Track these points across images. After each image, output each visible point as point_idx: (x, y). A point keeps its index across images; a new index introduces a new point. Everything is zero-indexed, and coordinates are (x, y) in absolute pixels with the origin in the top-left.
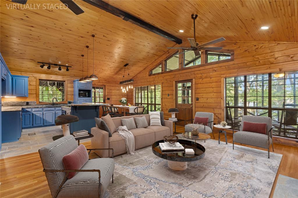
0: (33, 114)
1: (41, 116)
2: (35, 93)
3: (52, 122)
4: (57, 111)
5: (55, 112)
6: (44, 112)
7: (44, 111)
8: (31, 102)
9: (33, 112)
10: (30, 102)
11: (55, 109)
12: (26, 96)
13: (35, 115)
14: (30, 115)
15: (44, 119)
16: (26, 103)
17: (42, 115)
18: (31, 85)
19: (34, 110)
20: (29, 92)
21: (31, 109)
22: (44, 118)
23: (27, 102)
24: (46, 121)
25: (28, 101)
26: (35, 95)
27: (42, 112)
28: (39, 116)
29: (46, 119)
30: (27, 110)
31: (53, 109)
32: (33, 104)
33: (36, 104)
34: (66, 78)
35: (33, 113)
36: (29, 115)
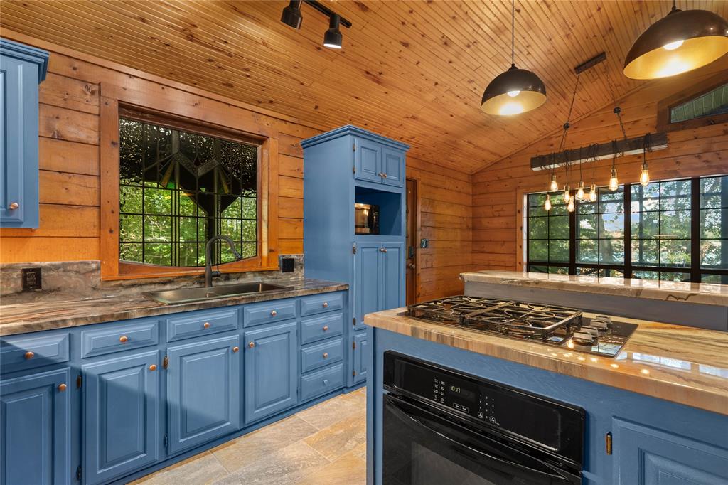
0: (80, 379)
1: (151, 389)
2: (91, 199)
3: (221, 417)
4: (249, 333)
5: (243, 339)
6: (171, 349)
7: (175, 341)
8: (64, 268)
9: (88, 358)
10: (49, 269)
11: (241, 317)
12: (20, 216)
13: (104, 385)
14: (54, 390)
15: (166, 408)
16: (17, 275)
17: (156, 373)
18: (60, 138)
19: (89, 339)
20: (42, 193)
21: (66, 334)
22: (172, 398)
23: (25, 271)
24: (184, 414)
25: (37, 264)
26: (91, 215)
27: (154, 352)
28: (134, 385)
29: (187, 403)
30: (24, 355)
31: (229, 315)
32: (73, 280)
33: (96, 280)
34: (269, 121)
35: (86, 367)
36: (44, 395)
